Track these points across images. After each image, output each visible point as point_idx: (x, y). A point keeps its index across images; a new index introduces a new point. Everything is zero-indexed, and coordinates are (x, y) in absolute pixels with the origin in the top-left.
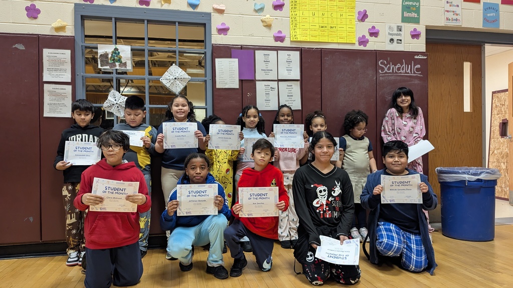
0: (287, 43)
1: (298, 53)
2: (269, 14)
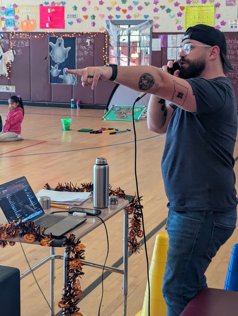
0: (182, 31)
2: (176, 18)
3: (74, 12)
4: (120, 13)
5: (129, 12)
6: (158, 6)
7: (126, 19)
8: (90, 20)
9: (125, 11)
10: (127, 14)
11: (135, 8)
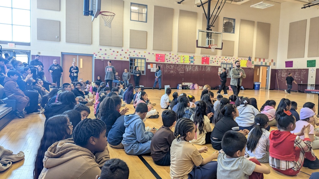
3: (212, 60)
4: (225, 61)
5: (227, 61)
7: (226, 62)
8: (216, 62)
9: (226, 60)
11: (229, 59)
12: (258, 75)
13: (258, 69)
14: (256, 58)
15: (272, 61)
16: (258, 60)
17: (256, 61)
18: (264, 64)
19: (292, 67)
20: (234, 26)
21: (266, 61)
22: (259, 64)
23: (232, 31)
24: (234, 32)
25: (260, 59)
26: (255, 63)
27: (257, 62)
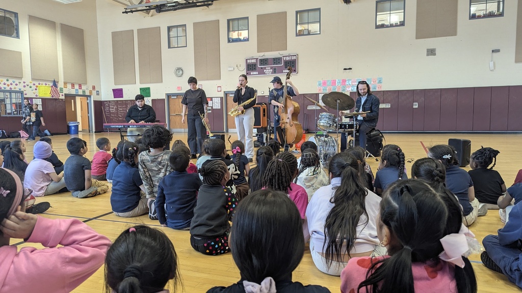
0: (38, 97)
1: (41, 99)
2: (34, 91)
4: (6, 86)
6: (25, 84)
7: (9, 89)
9: (8, 85)
10: (10, 87)
11: (14, 84)
12: (73, 110)
13: (72, 101)
14: (65, 83)
15: (94, 88)
16: (69, 86)
17: (66, 87)
18: (80, 92)
19: (122, 97)
20: (17, 26)
21: (84, 87)
22: (73, 92)
23: (15, 34)
24: (18, 36)
25: (73, 85)
26: (66, 91)
27: (69, 90)
